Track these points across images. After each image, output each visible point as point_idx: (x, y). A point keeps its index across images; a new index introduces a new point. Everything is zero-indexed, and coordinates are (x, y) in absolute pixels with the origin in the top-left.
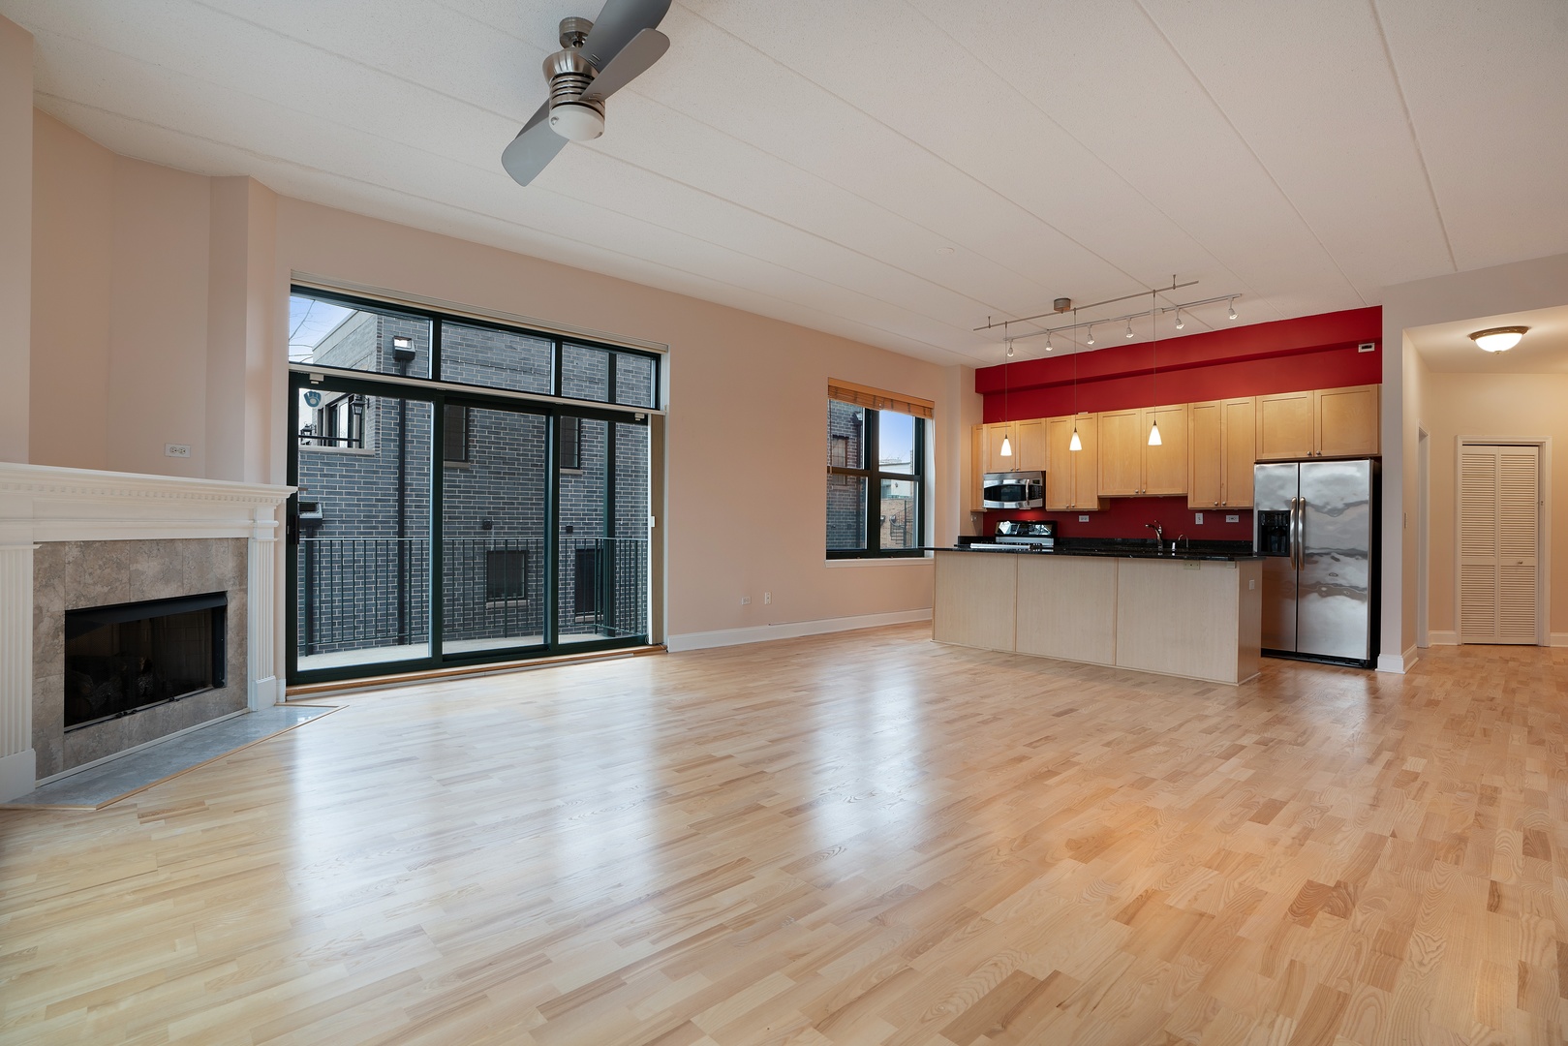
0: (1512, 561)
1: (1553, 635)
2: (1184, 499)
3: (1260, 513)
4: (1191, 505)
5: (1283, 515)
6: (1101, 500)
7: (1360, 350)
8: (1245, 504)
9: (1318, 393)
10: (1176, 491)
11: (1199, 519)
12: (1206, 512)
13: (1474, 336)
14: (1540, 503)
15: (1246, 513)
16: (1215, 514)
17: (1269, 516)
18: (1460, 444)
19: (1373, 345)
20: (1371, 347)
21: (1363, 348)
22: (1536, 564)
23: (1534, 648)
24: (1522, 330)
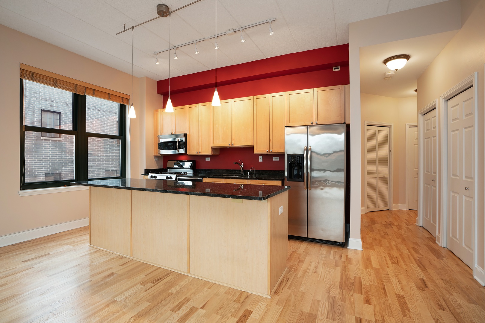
0: (382, 176)
1: (394, 205)
2: (251, 148)
3: (288, 155)
4: (255, 151)
5: (299, 157)
6: (214, 149)
7: (334, 70)
8: (281, 151)
9: (316, 89)
10: (248, 144)
11: (261, 159)
12: (264, 155)
13: (386, 62)
14: (390, 151)
15: (281, 155)
16: (268, 156)
17: (292, 157)
18: (366, 125)
19: (339, 67)
20: (338, 68)
21: (335, 69)
22: (389, 176)
23: (388, 211)
24: (407, 57)
